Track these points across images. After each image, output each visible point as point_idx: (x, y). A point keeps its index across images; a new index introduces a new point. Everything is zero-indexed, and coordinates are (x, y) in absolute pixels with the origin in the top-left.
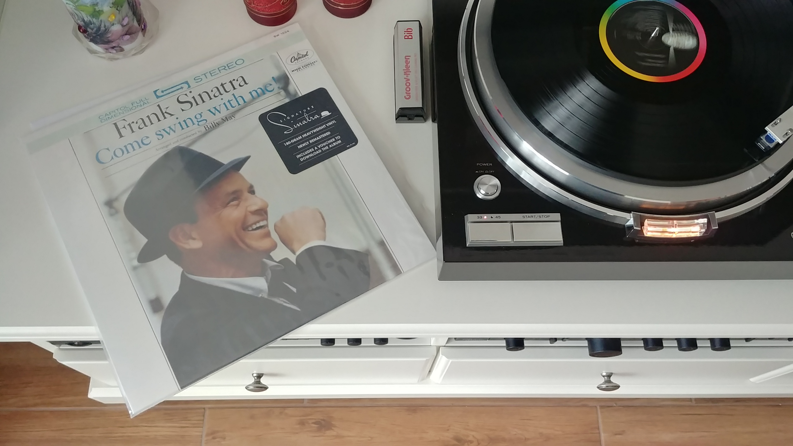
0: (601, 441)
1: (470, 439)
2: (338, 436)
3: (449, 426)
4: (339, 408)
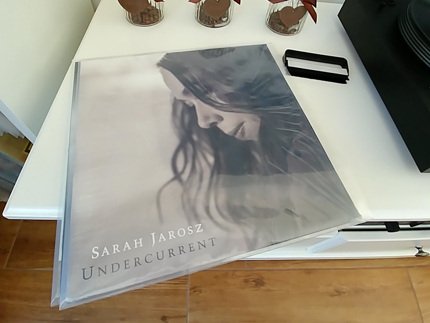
3: (331, 283)
4: (267, 271)
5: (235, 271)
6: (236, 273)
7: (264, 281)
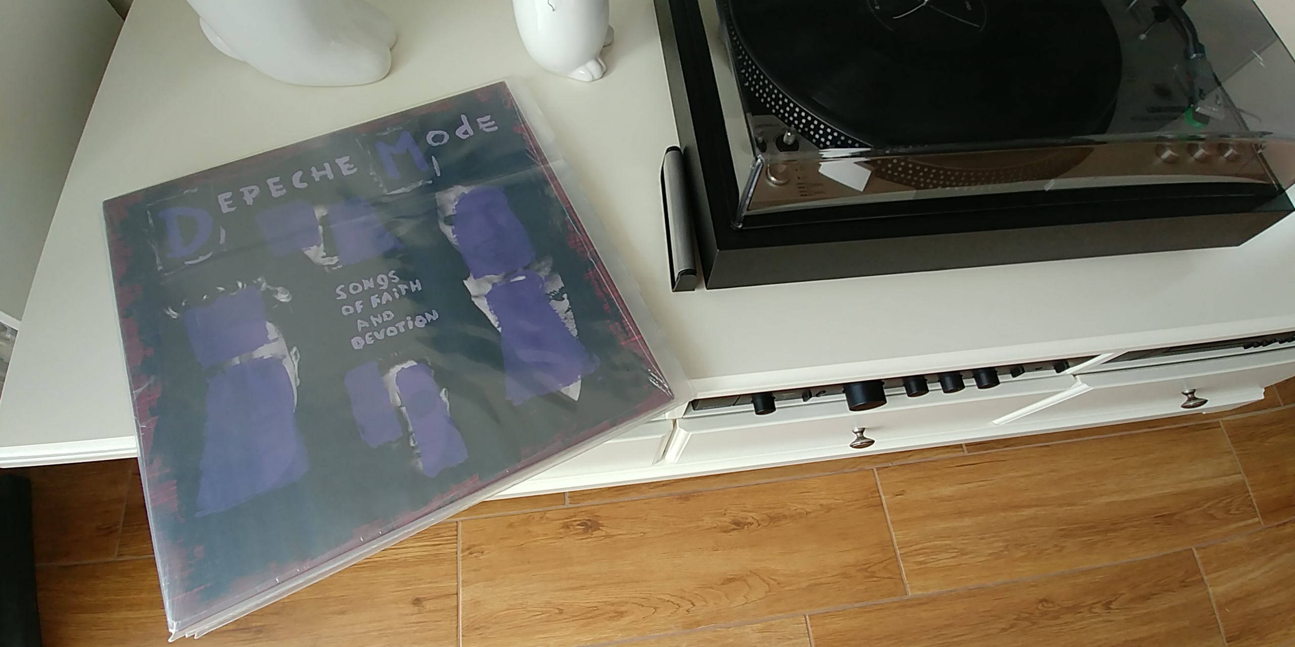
0: (882, 505)
1: (748, 521)
2: (606, 536)
3: (726, 510)
4: (606, 505)
5: (545, 512)
6: (547, 515)
7: (600, 522)
